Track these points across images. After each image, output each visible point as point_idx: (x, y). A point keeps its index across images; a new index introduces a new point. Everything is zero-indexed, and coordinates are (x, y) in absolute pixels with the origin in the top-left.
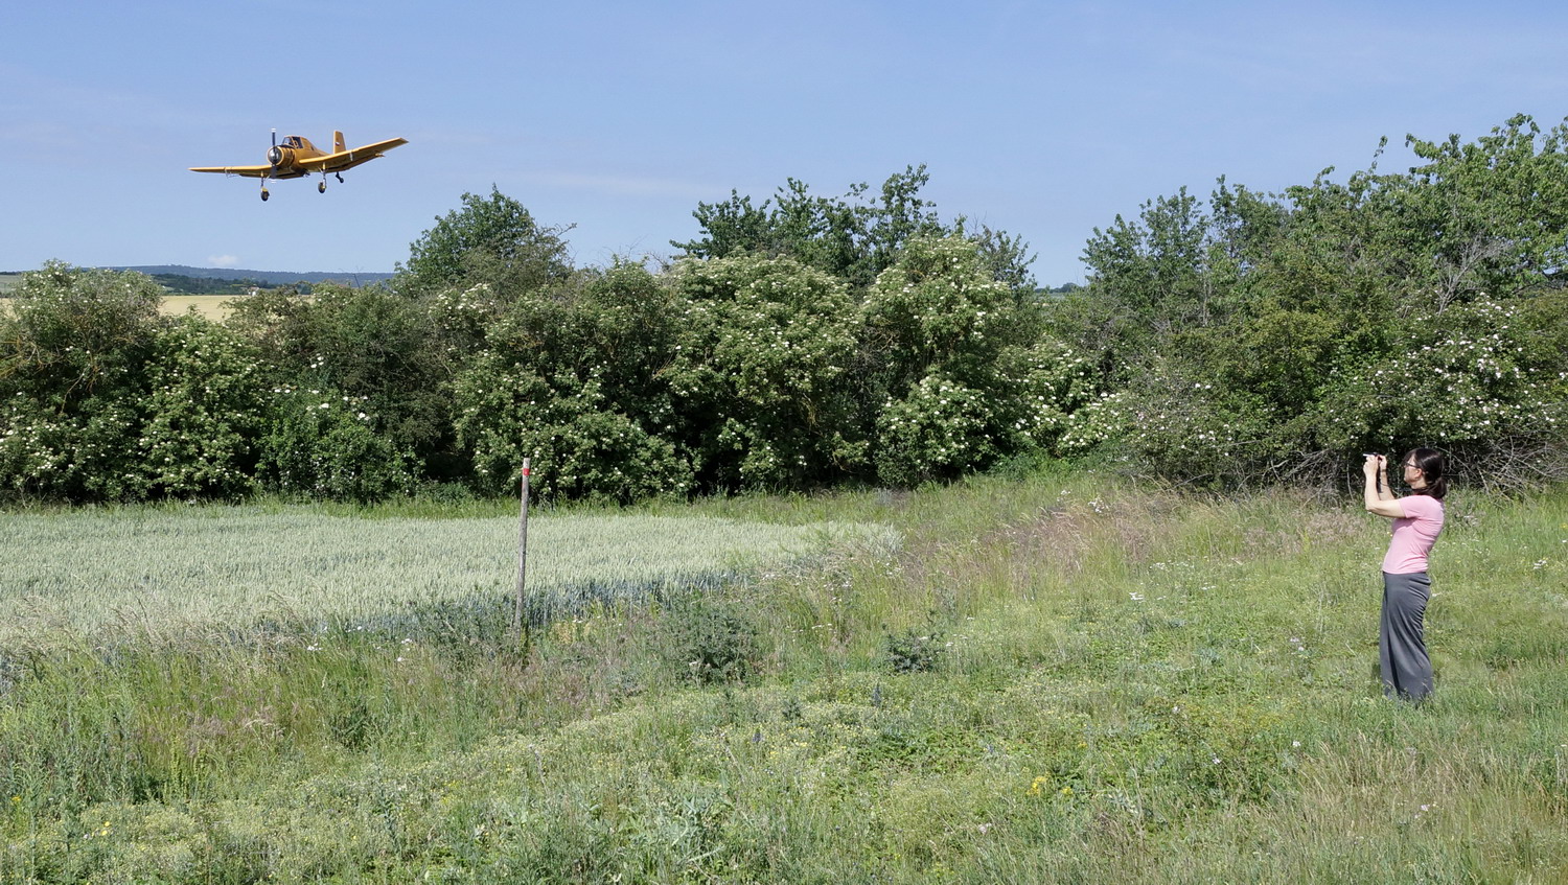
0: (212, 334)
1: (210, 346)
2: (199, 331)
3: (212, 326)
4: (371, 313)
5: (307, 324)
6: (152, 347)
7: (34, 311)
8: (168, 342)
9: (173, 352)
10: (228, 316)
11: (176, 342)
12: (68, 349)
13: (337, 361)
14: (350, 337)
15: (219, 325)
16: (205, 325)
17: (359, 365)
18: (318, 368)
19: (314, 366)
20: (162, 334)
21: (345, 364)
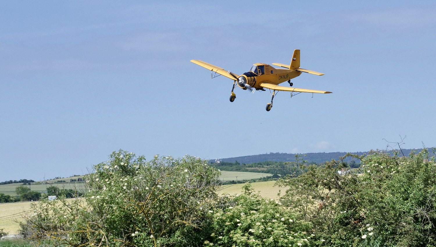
0: (264, 212)
1: (263, 223)
2: (252, 210)
3: (265, 204)
4: (418, 181)
5: (356, 195)
6: (210, 228)
7: (103, 200)
8: (224, 222)
9: (229, 231)
10: (283, 193)
11: (231, 221)
12: (133, 235)
13: (387, 230)
14: (398, 206)
15: (272, 203)
16: (258, 203)
17: (406, 233)
18: (369, 239)
19: (364, 237)
20: (219, 215)
21: (394, 233)
